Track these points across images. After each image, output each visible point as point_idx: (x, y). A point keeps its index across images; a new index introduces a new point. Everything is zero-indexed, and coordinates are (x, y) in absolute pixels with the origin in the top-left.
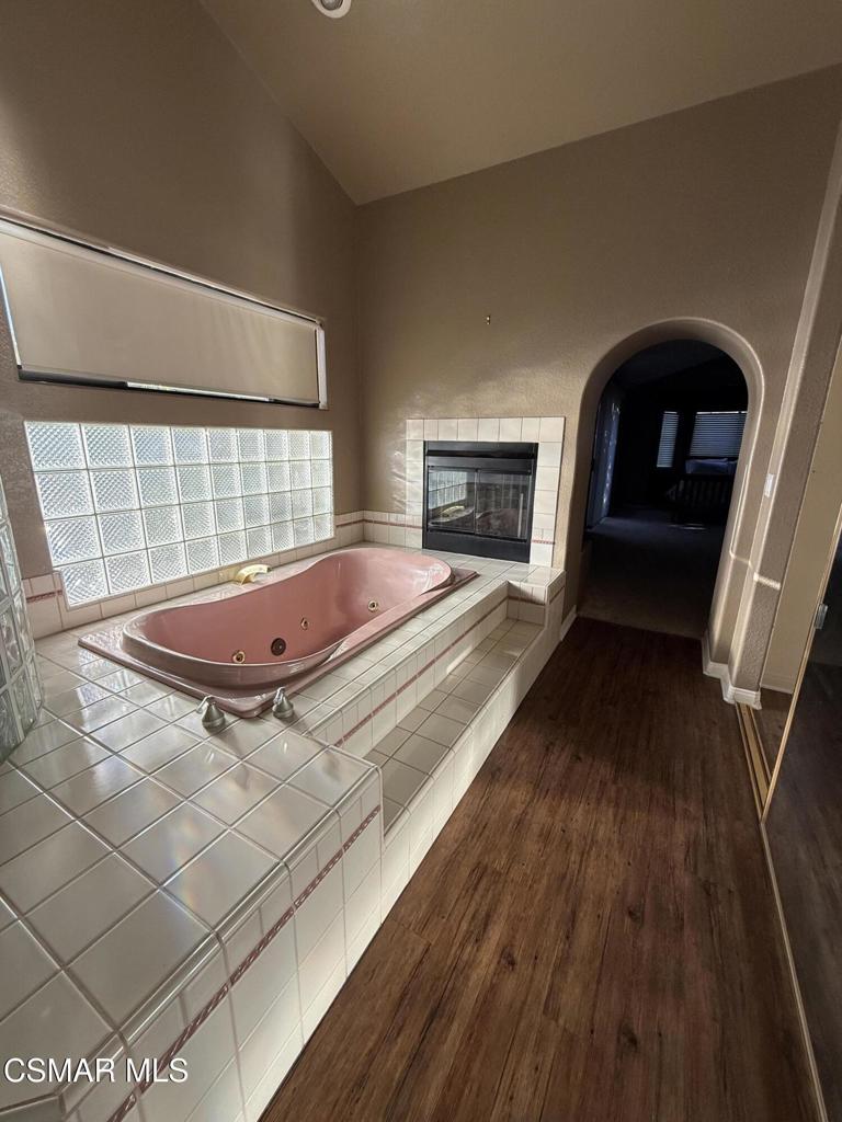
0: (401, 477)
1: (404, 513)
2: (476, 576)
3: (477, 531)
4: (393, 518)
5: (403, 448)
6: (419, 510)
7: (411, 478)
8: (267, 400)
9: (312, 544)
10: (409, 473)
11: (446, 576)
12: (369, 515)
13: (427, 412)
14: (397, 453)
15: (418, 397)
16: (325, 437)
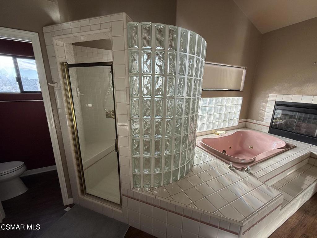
0: (263, 110)
1: (263, 121)
2: (295, 147)
3: (294, 131)
4: (258, 122)
5: (266, 102)
6: (270, 121)
7: (267, 111)
8: (228, 90)
9: (232, 127)
10: (267, 110)
11: (284, 145)
12: (248, 120)
13: (279, 92)
14: (263, 104)
15: (276, 87)
16: (240, 99)
